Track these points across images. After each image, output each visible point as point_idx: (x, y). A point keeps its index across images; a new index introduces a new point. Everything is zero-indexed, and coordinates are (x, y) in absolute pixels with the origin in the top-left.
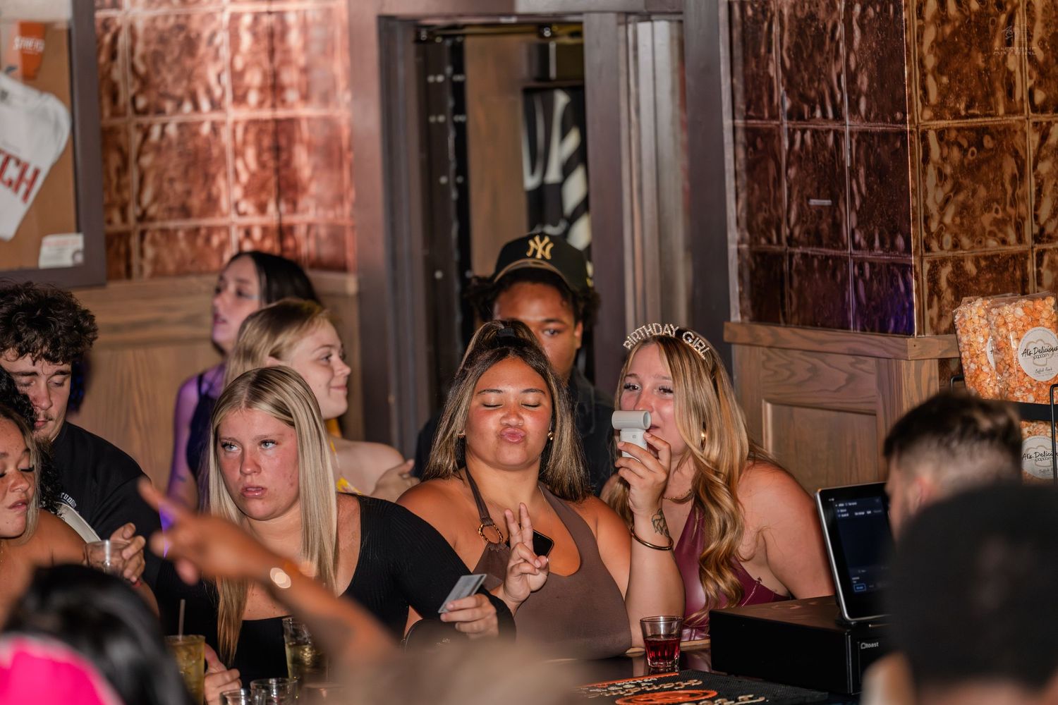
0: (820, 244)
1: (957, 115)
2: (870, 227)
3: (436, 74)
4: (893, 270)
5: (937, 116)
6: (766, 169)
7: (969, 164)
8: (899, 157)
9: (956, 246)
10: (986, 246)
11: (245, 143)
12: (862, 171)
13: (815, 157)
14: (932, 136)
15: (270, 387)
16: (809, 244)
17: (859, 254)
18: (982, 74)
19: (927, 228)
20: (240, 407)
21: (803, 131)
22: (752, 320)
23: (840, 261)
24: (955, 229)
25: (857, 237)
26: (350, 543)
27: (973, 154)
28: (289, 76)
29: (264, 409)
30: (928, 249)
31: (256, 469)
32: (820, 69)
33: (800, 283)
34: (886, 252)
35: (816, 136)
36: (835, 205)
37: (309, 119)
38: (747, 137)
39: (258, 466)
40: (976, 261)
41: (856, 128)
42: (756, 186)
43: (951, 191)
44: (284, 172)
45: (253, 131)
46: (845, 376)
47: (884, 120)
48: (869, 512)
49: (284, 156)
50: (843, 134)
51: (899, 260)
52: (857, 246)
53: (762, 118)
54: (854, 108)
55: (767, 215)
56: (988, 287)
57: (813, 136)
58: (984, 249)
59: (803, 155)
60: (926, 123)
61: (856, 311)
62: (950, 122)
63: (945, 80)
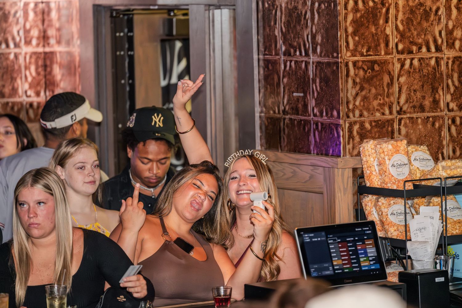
0: (298, 114)
1: (362, 55)
2: (321, 106)
3: (120, 33)
4: (332, 126)
5: (353, 55)
6: (273, 79)
7: (367, 78)
8: (335, 73)
9: (361, 115)
10: (375, 116)
11: (30, 63)
12: (318, 80)
13: (296, 73)
14: (351, 65)
15: (41, 177)
16: (293, 114)
17: (316, 119)
18: (374, 36)
19: (348, 107)
20: (28, 187)
21: (291, 61)
22: (266, 149)
23: (307, 122)
24: (361, 108)
25: (315, 111)
26: (78, 250)
27: (369, 73)
28: (51, 32)
29: (39, 187)
30: (348, 117)
31: (35, 215)
32: (299, 32)
33: (288, 132)
34: (329, 118)
35: (296, 63)
36: (305, 96)
37: (60, 52)
38: (264, 64)
39: (36, 214)
40: (370, 123)
41: (315, 60)
42: (268, 86)
43: (359, 90)
44: (48, 77)
45: (34, 58)
46: (309, 175)
47: (328, 57)
48: (319, 239)
49: (48, 69)
50: (309, 62)
51: (335, 122)
52: (315, 115)
53: (271, 55)
54: (315, 51)
55: (274, 100)
56: (375, 135)
57: (295, 63)
58: (374, 117)
59: (291, 72)
60: (348, 58)
61: (314, 146)
62: (359, 58)
63: (357, 38)
